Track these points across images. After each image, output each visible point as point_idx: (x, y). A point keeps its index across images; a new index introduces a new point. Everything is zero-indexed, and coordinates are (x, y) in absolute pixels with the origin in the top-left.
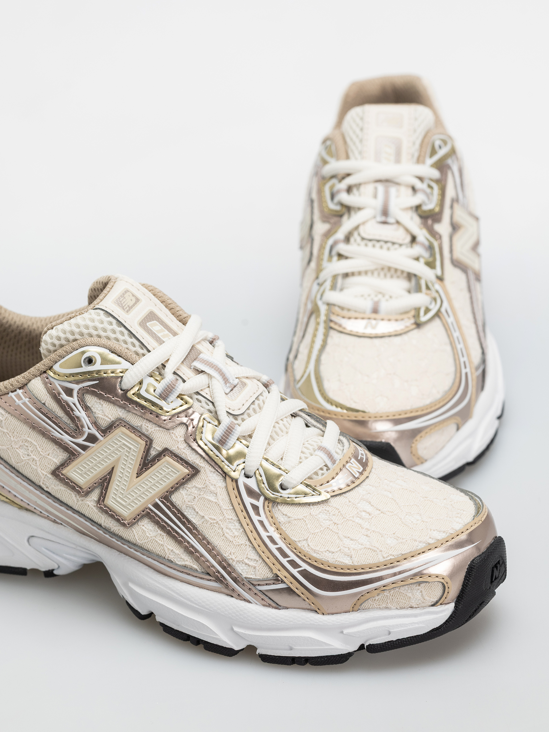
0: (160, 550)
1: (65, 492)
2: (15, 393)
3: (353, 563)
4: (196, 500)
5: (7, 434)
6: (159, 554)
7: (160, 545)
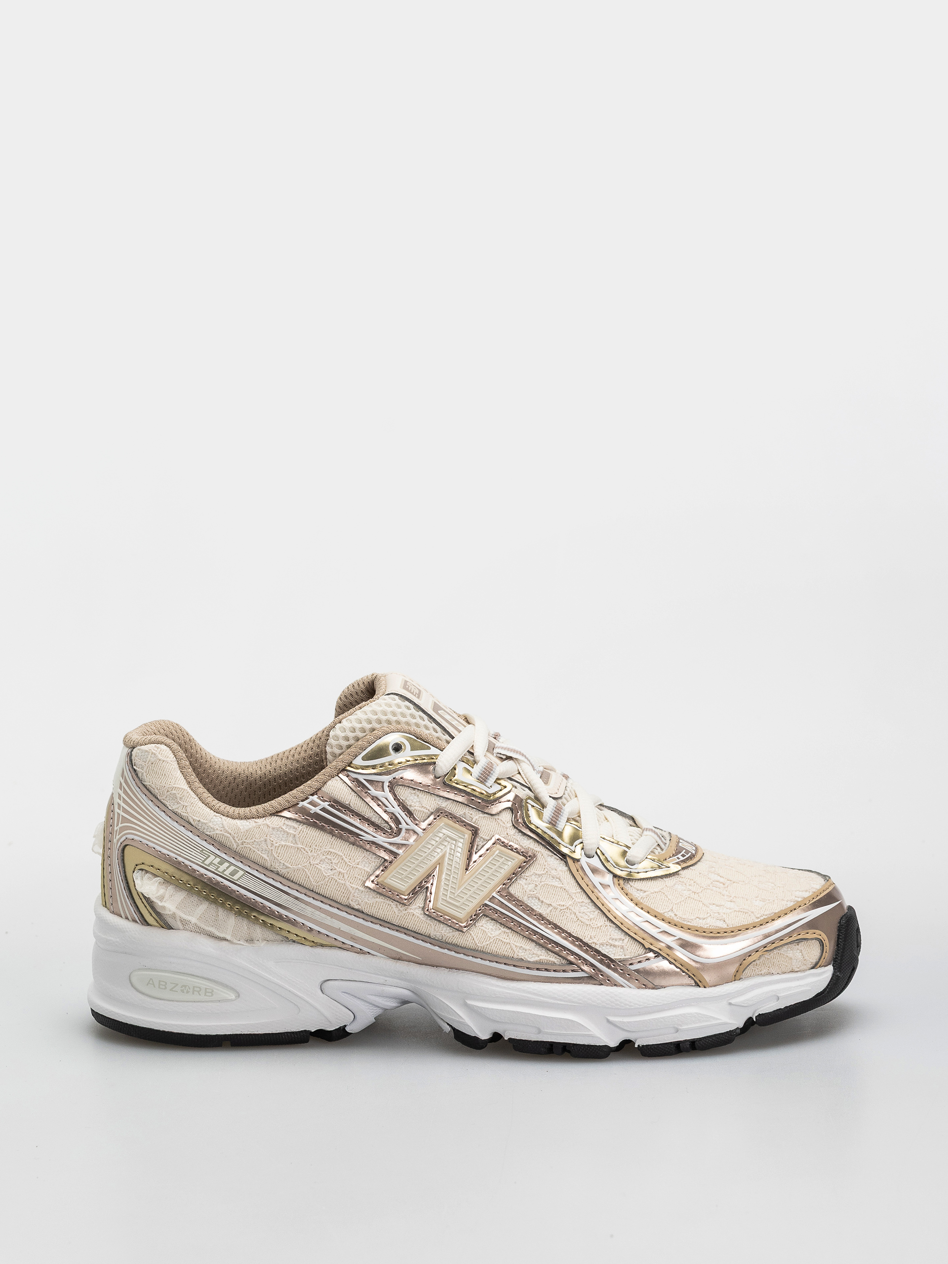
0: (506, 949)
1: (382, 904)
2: (308, 801)
3: (727, 926)
4: (538, 888)
5: (302, 849)
6: (506, 954)
7: (506, 944)
